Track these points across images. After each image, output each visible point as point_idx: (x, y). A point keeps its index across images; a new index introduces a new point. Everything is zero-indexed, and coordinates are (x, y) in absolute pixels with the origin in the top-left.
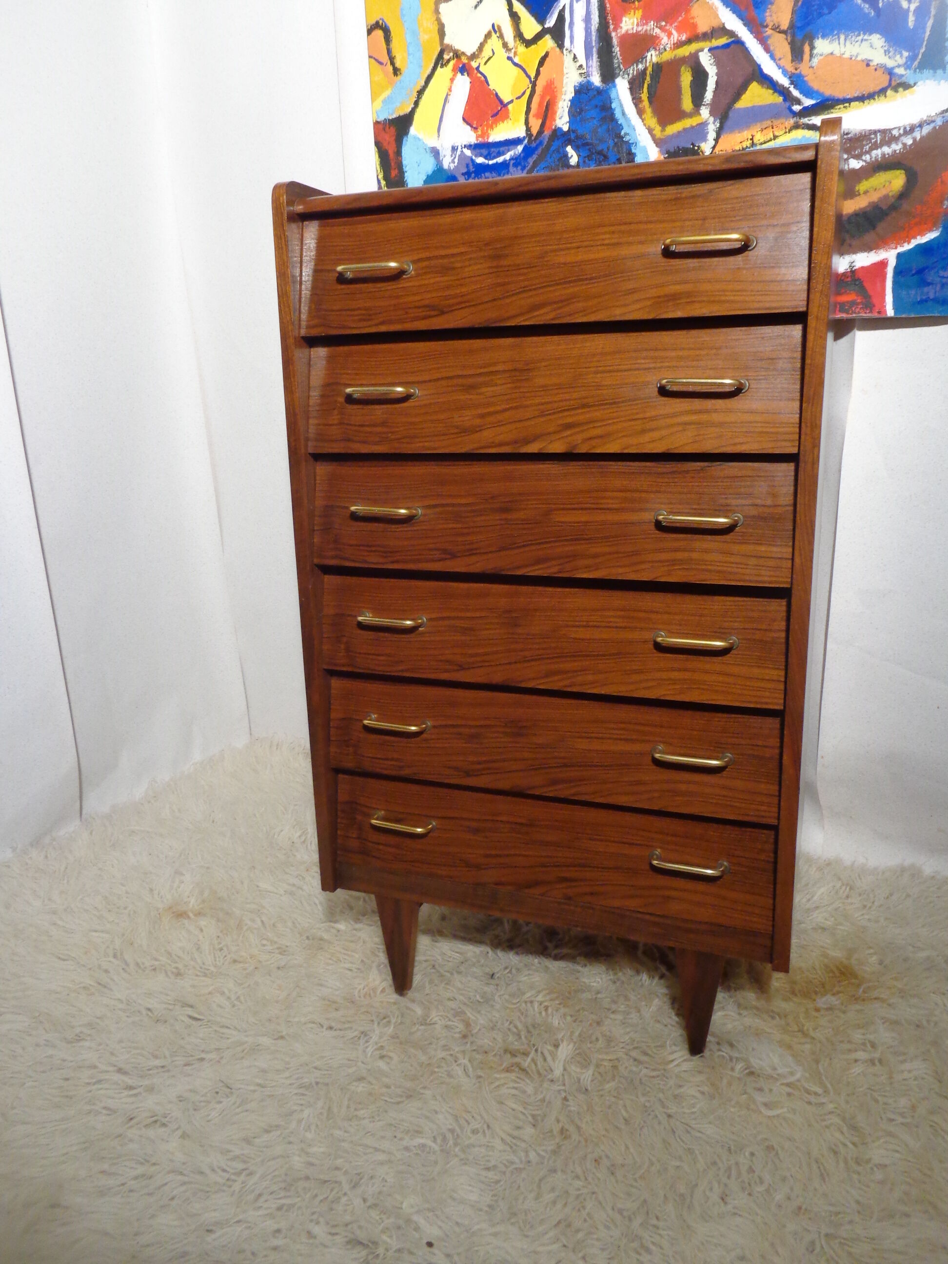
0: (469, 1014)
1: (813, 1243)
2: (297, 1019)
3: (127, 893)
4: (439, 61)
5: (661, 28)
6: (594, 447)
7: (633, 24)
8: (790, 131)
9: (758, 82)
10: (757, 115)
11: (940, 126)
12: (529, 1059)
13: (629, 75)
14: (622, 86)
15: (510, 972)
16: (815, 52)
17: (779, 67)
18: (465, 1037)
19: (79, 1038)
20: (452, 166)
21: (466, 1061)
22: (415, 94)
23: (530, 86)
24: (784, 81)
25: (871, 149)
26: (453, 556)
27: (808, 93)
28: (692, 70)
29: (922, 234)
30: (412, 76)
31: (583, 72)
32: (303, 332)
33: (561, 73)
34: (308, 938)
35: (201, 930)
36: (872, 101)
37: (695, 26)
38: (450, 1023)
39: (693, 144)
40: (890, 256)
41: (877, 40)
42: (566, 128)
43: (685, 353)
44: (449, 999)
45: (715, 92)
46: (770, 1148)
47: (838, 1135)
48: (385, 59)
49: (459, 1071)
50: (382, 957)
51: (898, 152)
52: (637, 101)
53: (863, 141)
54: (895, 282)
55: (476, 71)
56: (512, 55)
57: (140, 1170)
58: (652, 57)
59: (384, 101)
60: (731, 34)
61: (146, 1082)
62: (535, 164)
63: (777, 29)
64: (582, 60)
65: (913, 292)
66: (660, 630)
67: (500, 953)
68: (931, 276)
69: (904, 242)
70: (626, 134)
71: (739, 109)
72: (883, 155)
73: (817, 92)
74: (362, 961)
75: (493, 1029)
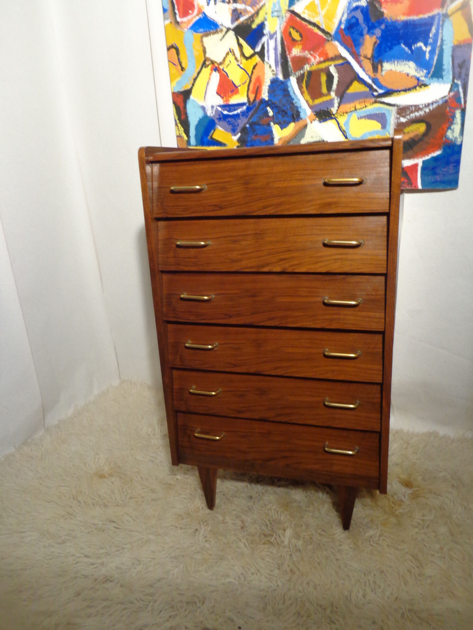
0: (244, 517)
1: (403, 614)
2: (165, 525)
3: (73, 465)
4: (204, 65)
5: (311, 55)
6: (294, 269)
7: (298, 52)
8: (373, 103)
9: (357, 81)
10: (357, 96)
11: (441, 105)
12: (273, 538)
13: (296, 75)
14: (293, 81)
15: (259, 495)
16: (383, 69)
17: (367, 74)
18: (242, 528)
19: (64, 542)
20: (212, 115)
21: (245, 541)
22: (193, 80)
23: (249, 78)
24: (370, 81)
25: (410, 113)
26: (230, 317)
27: (380, 87)
28: (326, 73)
29: (434, 151)
30: (191, 71)
31: (274, 73)
32: (155, 216)
33: (264, 73)
34: (164, 484)
35: (113, 483)
36: (410, 91)
37: (327, 54)
38: (235, 522)
39: (328, 109)
40: (419, 161)
41: (412, 64)
42: (267, 99)
43: (334, 228)
44: (233, 510)
45: (338, 85)
46: (382, 572)
47: (410, 563)
48: (177, 63)
49: (242, 545)
50: (200, 492)
51: (422, 115)
52: (300, 87)
53: (406, 109)
54: (422, 173)
55: (222, 71)
56: (239, 64)
57: (105, 604)
58: (307, 68)
59: (178, 83)
60: (344, 59)
61: (100, 561)
62: (252, 115)
63: (366, 57)
64: (273, 67)
65: (430, 178)
66: (326, 348)
67: (253, 485)
68: (438, 171)
69: (426, 155)
70: (296, 103)
71: (349, 94)
72: (416, 116)
73: (385, 87)
74: (190, 494)
75: (255, 523)
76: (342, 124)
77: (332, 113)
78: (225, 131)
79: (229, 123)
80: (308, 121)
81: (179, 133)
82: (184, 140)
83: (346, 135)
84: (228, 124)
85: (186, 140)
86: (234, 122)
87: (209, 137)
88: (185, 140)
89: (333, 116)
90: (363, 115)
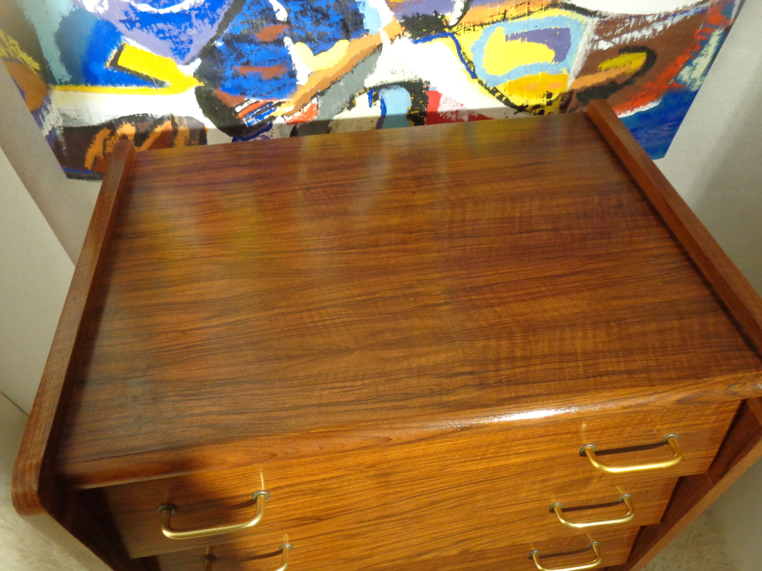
8: (547, 8)
20: (101, 10)
25: (622, 33)
29: (644, 104)
39: (436, 14)
51: (646, 37)
53: (617, 24)
62: (229, 17)
69: (628, 110)
72: (632, 39)
76: (466, 49)
77: (444, 22)
78: (154, 54)
79: (161, 35)
80: (385, 39)
81: (8, 53)
82: (31, 70)
83: (474, 69)
84: (161, 38)
85: (36, 70)
86: (175, 32)
87: (108, 64)
88: (33, 69)
89: (447, 30)
90: (520, 31)
